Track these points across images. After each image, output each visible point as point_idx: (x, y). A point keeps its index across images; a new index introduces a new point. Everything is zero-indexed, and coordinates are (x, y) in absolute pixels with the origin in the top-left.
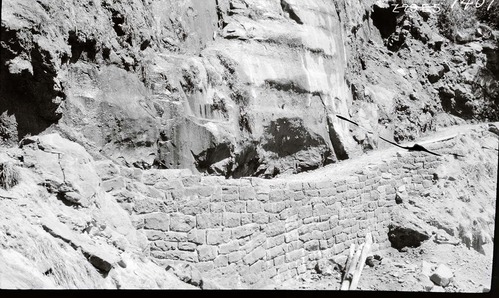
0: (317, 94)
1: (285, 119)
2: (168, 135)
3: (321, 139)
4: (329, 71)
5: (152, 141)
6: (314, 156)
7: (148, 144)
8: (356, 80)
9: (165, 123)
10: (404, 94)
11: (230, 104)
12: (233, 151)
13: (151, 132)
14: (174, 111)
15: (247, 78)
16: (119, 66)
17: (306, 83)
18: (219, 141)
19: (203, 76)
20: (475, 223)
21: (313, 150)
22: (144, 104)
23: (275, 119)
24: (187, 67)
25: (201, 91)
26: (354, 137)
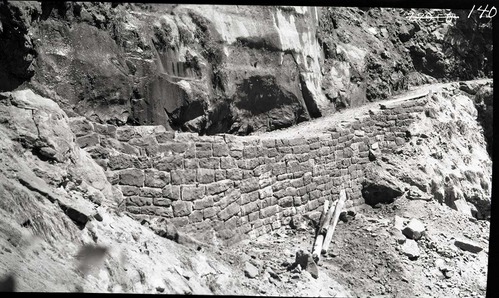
0: (291, 52)
1: (258, 77)
2: (141, 94)
3: (294, 96)
4: (301, 29)
5: (125, 98)
6: (287, 114)
7: (122, 102)
8: (327, 39)
9: (137, 81)
10: (375, 52)
11: (203, 63)
12: (206, 109)
13: (124, 89)
14: (146, 69)
15: (219, 36)
16: (91, 24)
17: (278, 41)
18: (193, 98)
19: (175, 33)
20: (447, 180)
21: (286, 108)
22: (115, 61)
23: (247, 77)
24: (158, 25)
25: (173, 49)
26: (327, 95)
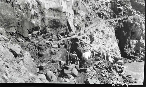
0: (65, 12)
1: (55, 20)
2: (20, 24)
3: (65, 25)
4: (68, 6)
5: (15, 26)
6: (62, 30)
8: (75, 8)
9: (19, 20)
10: (88, 13)
11: (39, 15)
12: (39, 29)
13: (15, 23)
14: (22, 16)
15: (44, 7)
16: (5, 2)
17: (61, 9)
18: (36, 26)
19: (31, 6)
20: (107, 51)
22: (13, 14)
23: (52, 19)
24: (26, 3)
25: (30, 10)
26: (74, 25)
